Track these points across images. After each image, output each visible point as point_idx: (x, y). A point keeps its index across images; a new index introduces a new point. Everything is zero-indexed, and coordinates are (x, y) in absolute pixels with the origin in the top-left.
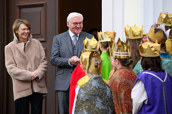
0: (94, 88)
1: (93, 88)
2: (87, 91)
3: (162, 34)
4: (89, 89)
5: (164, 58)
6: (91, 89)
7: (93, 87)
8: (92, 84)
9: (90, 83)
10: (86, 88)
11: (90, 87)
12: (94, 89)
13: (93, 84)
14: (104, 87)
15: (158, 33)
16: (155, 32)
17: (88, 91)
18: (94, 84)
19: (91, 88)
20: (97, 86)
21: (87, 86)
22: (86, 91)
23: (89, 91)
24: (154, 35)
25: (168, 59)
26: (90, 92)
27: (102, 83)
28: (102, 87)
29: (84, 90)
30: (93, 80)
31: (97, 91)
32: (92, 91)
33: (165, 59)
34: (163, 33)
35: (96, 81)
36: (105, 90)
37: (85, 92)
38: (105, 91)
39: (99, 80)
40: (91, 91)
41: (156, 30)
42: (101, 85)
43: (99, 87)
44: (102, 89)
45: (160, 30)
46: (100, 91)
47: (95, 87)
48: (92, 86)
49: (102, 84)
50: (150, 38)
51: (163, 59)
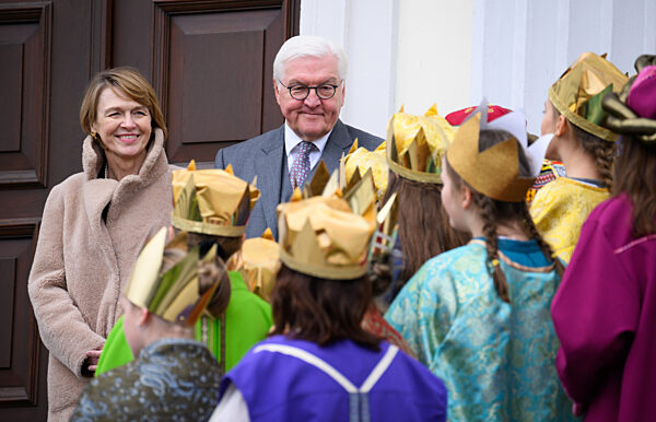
0: (143, 394)
1: (139, 396)
2: (105, 406)
3: (511, 158)
4: (114, 399)
5: (525, 268)
6: (128, 398)
7: (140, 391)
8: (138, 378)
9: (130, 370)
10: (105, 394)
11: (126, 388)
12: (142, 400)
13: (143, 378)
14: (204, 395)
15: (494, 148)
16: (482, 147)
17: (110, 406)
18: (149, 376)
19: (130, 393)
20: (162, 387)
21: (113, 385)
22: (101, 404)
23: (117, 406)
24: (477, 159)
25: (541, 269)
26: (119, 413)
27: (198, 378)
28: (188, 394)
29: (92, 401)
30: (153, 359)
31: (153, 409)
32: (126, 409)
33: (529, 271)
34: (516, 153)
35: (164, 363)
36: (201, 411)
37: (93, 412)
38: (200, 415)
39: (181, 361)
40: (122, 407)
41: (485, 138)
42: (189, 385)
43: (175, 395)
44: (184, 406)
45: (502, 139)
46: (174, 412)
47: (149, 390)
48: (137, 384)
49: (190, 379)
50: (457, 170)
51: (522, 270)
